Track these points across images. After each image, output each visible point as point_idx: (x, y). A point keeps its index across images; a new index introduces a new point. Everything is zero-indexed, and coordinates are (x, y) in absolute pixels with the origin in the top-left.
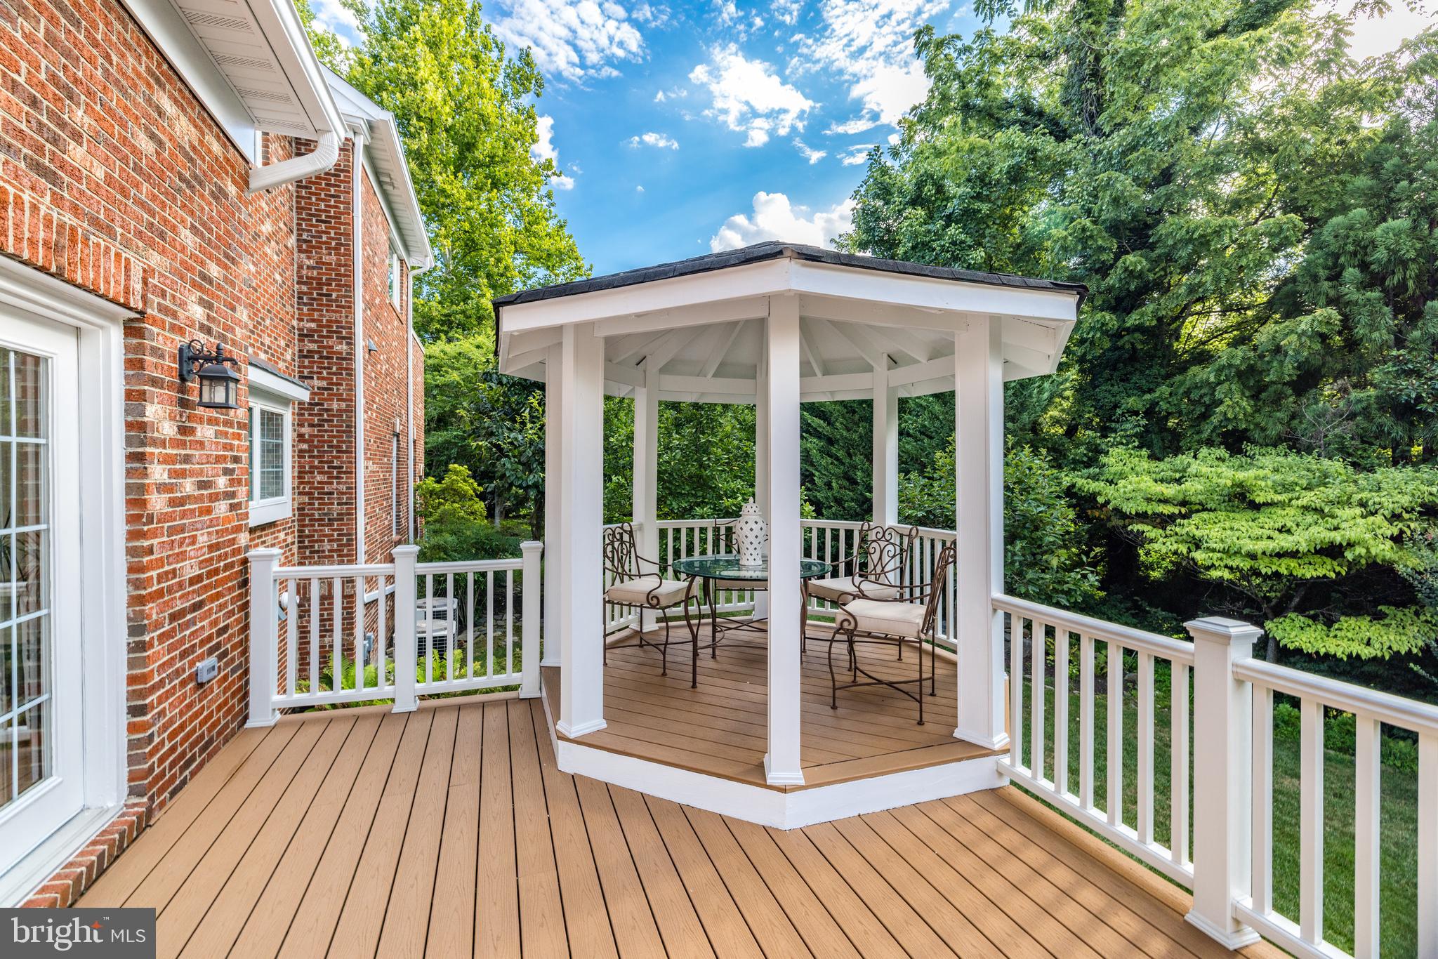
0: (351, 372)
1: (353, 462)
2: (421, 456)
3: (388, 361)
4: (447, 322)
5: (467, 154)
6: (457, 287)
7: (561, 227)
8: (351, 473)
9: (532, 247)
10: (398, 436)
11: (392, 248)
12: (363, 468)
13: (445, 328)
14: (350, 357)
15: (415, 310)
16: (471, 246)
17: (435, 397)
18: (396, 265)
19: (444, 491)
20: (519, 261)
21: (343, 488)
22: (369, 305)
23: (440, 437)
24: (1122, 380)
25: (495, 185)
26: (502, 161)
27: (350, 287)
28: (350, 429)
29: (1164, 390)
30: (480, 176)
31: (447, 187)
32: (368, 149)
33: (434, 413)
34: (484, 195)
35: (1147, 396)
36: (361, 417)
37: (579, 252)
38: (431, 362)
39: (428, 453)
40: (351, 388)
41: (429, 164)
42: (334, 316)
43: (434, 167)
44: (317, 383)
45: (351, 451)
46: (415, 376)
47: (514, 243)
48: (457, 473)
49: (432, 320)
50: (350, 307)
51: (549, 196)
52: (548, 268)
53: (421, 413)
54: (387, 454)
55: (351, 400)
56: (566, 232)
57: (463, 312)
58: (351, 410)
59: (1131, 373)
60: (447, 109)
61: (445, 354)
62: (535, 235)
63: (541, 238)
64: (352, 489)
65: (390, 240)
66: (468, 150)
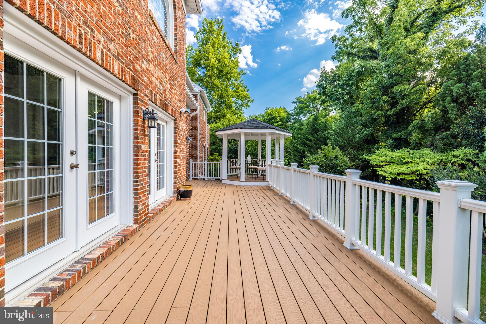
0: (197, 135)
1: (197, 151)
2: (209, 151)
3: (203, 132)
4: (216, 118)
5: (221, 73)
6: (218, 108)
7: (246, 88)
8: (197, 153)
9: (237, 95)
10: (204, 147)
11: (204, 108)
12: (199, 152)
13: (215, 119)
14: (197, 132)
15: (208, 115)
16: (222, 97)
17: (212, 138)
18: (204, 111)
19: (213, 159)
20: (234, 99)
21: (196, 156)
22: (200, 122)
23: (213, 147)
24: (394, 129)
25: (228, 80)
26: (230, 73)
27: (197, 120)
28: (197, 145)
29: (403, 132)
30: (224, 78)
31: (216, 83)
32: (200, 95)
33: (212, 141)
34: (225, 83)
35: (399, 134)
36: (199, 143)
37: (250, 96)
38: (211, 129)
39: (210, 151)
40: (197, 138)
41: (211, 77)
42: (195, 126)
43: (213, 78)
44: (192, 137)
45: (197, 149)
46: (208, 134)
47: (232, 95)
48: (216, 155)
49: (212, 117)
50: (197, 124)
51: (242, 81)
52: (242, 101)
53: (209, 142)
54: (202, 150)
55: (197, 140)
56: (247, 89)
57: (219, 115)
58: (197, 142)
59: (397, 127)
60: (216, 63)
61: (214, 126)
62: (238, 92)
63: (239, 93)
64: (197, 156)
65: (203, 107)
66: (221, 72)
